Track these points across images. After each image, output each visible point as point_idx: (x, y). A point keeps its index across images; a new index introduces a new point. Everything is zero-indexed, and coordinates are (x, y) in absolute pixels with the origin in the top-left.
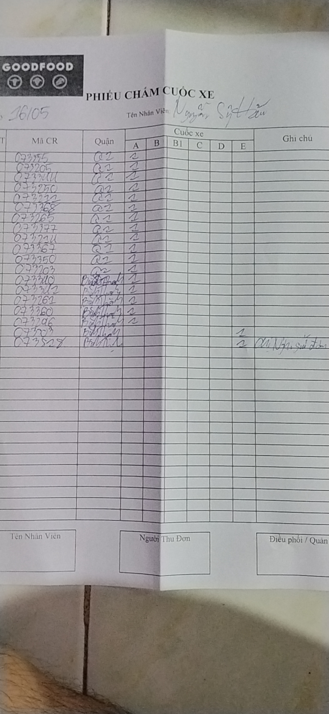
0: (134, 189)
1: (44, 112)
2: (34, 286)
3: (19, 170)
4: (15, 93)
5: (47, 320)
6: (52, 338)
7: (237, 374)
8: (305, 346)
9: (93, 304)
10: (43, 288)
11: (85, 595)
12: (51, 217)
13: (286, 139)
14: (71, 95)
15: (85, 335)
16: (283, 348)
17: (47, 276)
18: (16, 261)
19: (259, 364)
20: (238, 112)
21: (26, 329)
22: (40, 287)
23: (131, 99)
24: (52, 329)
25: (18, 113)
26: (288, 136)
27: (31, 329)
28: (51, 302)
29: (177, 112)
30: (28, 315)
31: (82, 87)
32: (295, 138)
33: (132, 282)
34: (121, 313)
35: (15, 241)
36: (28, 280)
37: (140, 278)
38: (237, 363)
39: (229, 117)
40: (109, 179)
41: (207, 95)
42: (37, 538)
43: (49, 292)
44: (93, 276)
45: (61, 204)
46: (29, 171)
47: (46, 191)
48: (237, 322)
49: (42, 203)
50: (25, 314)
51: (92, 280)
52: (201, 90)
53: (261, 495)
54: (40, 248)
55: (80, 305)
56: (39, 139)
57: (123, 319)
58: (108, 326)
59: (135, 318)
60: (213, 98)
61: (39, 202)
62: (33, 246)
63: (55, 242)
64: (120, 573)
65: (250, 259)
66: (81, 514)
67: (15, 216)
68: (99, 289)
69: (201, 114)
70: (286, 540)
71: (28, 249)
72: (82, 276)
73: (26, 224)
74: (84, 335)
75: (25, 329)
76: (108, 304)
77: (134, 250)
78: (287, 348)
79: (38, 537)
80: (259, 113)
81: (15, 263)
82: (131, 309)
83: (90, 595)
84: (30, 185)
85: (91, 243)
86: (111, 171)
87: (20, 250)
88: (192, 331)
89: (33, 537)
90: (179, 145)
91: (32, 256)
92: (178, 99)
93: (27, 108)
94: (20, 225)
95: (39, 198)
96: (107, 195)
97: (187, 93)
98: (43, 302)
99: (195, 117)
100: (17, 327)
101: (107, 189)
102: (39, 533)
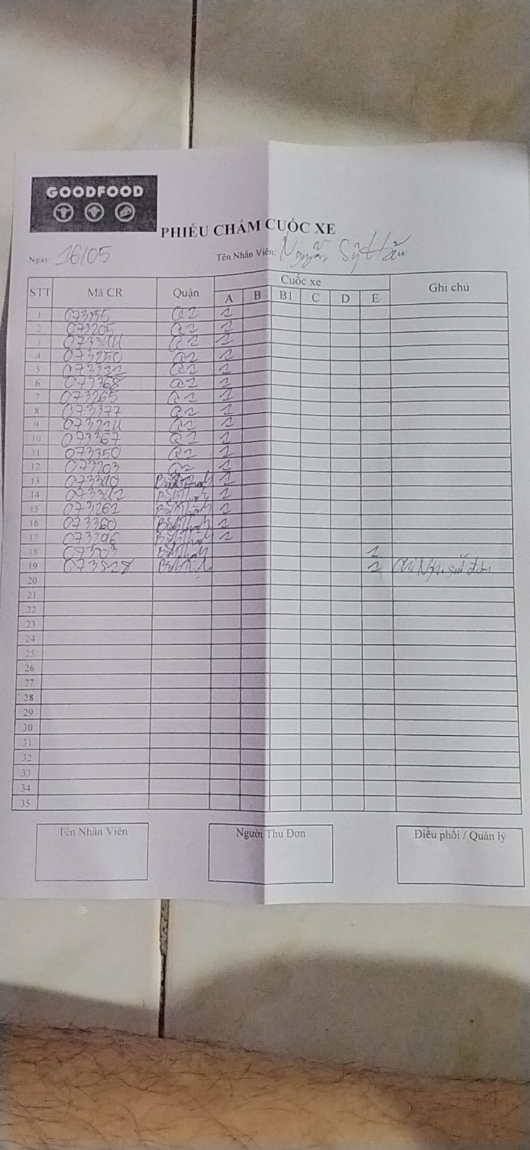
0: (228, 358)
1: (103, 254)
2: (91, 490)
3: (70, 332)
4: (63, 228)
5: (109, 537)
6: (115, 560)
7: (368, 608)
8: (462, 570)
9: (172, 514)
10: (103, 491)
11: (161, 913)
12: (113, 395)
13: (433, 290)
14: (140, 230)
15: (160, 556)
16: (432, 572)
17: (109, 476)
18: (66, 456)
19: (399, 594)
20: (368, 252)
21: (81, 547)
22: (99, 491)
23: (222, 236)
24: (116, 547)
25: (67, 256)
26: (435, 284)
27: (88, 548)
28: (113, 511)
29: (285, 253)
30: (83, 529)
31: (155, 218)
32: (446, 287)
33: (225, 484)
34: (209, 526)
35: (65, 428)
36: (83, 481)
37: (235, 477)
38: (367, 594)
39: (356, 258)
40: (192, 343)
41: (325, 230)
42: (96, 834)
43: (111, 497)
44: (171, 476)
45: (127, 378)
46: (83, 333)
47: (106, 361)
48: (368, 536)
49: (102, 377)
50: (79, 527)
51: (169, 481)
52: (317, 222)
53: (401, 773)
54: (98, 439)
55: (154, 515)
56: (98, 291)
57: (213, 534)
58: (192, 543)
59: (228, 533)
60: (334, 234)
61: (97, 376)
62: (89, 435)
63: (120, 429)
64: (211, 882)
65: (386, 451)
66: (157, 802)
67: (65, 395)
68: (179, 493)
69: (318, 255)
70: (437, 836)
71: (82, 439)
72: (156, 475)
73: (78, 404)
74: (158, 555)
75: (78, 548)
76: (192, 513)
77: (227, 440)
78: (437, 572)
81: (63, 459)
82: (222, 521)
83: (168, 913)
84: (84, 352)
85: (168, 430)
86: (195, 333)
87: (72, 441)
88: (306, 549)
89: (89, 833)
90: (288, 297)
91: (88, 448)
92: (285, 235)
93: (81, 248)
94: (72, 406)
95: (98, 370)
96: (189, 367)
97: (298, 227)
98: (103, 511)
99: (309, 260)
100: (67, 546)
101: (189, 357)
102: (98, 827)
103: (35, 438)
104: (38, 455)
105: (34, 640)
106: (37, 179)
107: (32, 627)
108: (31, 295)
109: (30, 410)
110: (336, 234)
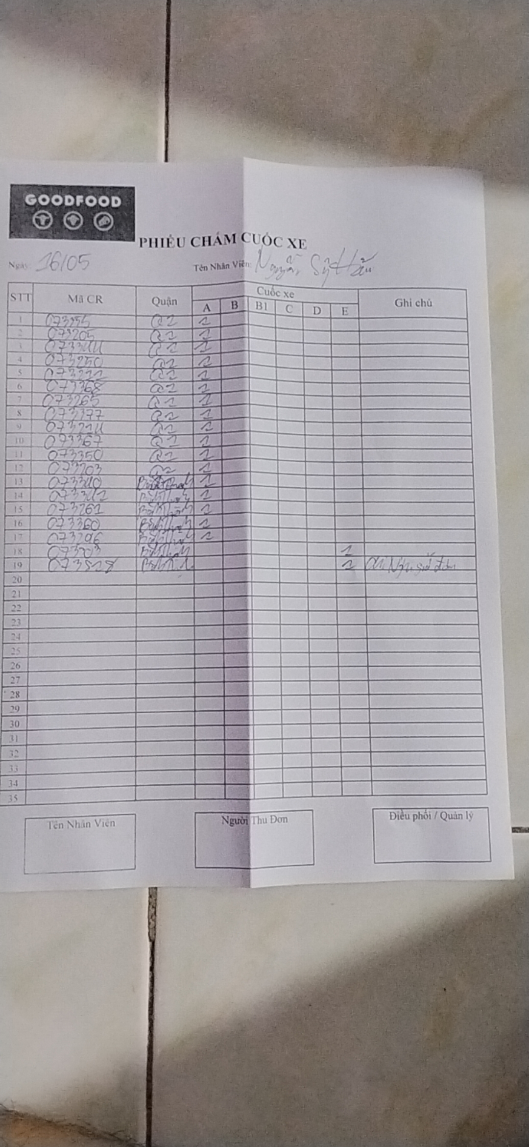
0: (207, 364)
1: (83, 261)
2: (74, 491)
3: (51, 337)
4: (42, 235)
5: (93, 537)
6: (100, 559)
7: (343, 604)
8: (429, 567)
9: (154, 514)
10: (86, 493)
11: (149, 901)
12: (95, 399)
13: (399, 304)
14: (119, 239)
15: (143, 555)
16: (402, 569)
17: (92, 478)
18: (49, 458)
19: (371, 590)
21: (66, 547)
22: (82, 492)
23: (200, 247)
24: (100, 547)
25: (47, 263)
26: (401, 299)
27: (72, 547)
28: (97, 512)
29: (260, 265)
30: (66, 530)
31: (133, 229)
32: (411, 302)
33: (206, 486)
34: (191, 526)
35: (47, 430)
36: (66, 482)
37: (215, 479)
38: (343, 591)
39: (326, 273)
40: (171, 350)
41: (297, 244)
42: (84, 826)
43: (94, 498)
44: (153, 477)
45: (108, 383)
46: (64, 338)
47: (88, 366)
48: (341, 536)
49: (83, 381)
50: (62, 528)
51: (151, 483)
52: (290, 238)
53: (377, 759)
54: (80, 441)
55: (136, 516)
56: (78, 297)
57: (194, 534)
58: (174, 543)
59: (209, 533)
60: (305, 248)
61: (78, 380)
62: (71, 437)
63: (101, 432)
64: (198, 869)
65: (356, 456)
66: (142, 793)
67: (47, 398)
68: (161, 495)
69: (290, 269)
70: (410, 817)
71: (64, 441)
72: (138, 477)
73: (61, 408)
74: (142, 554)
75: (62, 547)
76: (174, 514)
77: (206, 443)
78: (407, 570)
79: (85, 825)
81: (46, 461)
83: (156, 900)
84: (66, 356)
85: (149, 433)
86: (174, 340)
87: (55, 443)
88: (285, 548)
89: (78, 825)
90: (264, 308)
91: (70, 450)
92: (260, 248)
93: (61, 255)
94: (54, 410)
95: (80, 374)
96: (169, 372)
97: (272, 241)
98: (86, 512)
99: (283, 273)
100: (52, 546)
101: (169, 363)
102: (86, 820)
103: (18, 441)
104: (21, 456)
105: (19, 638)
106: (15, 185)
107: (18, 625)
108: (11, 300)
109: (13, 413)
110: (308, 248)
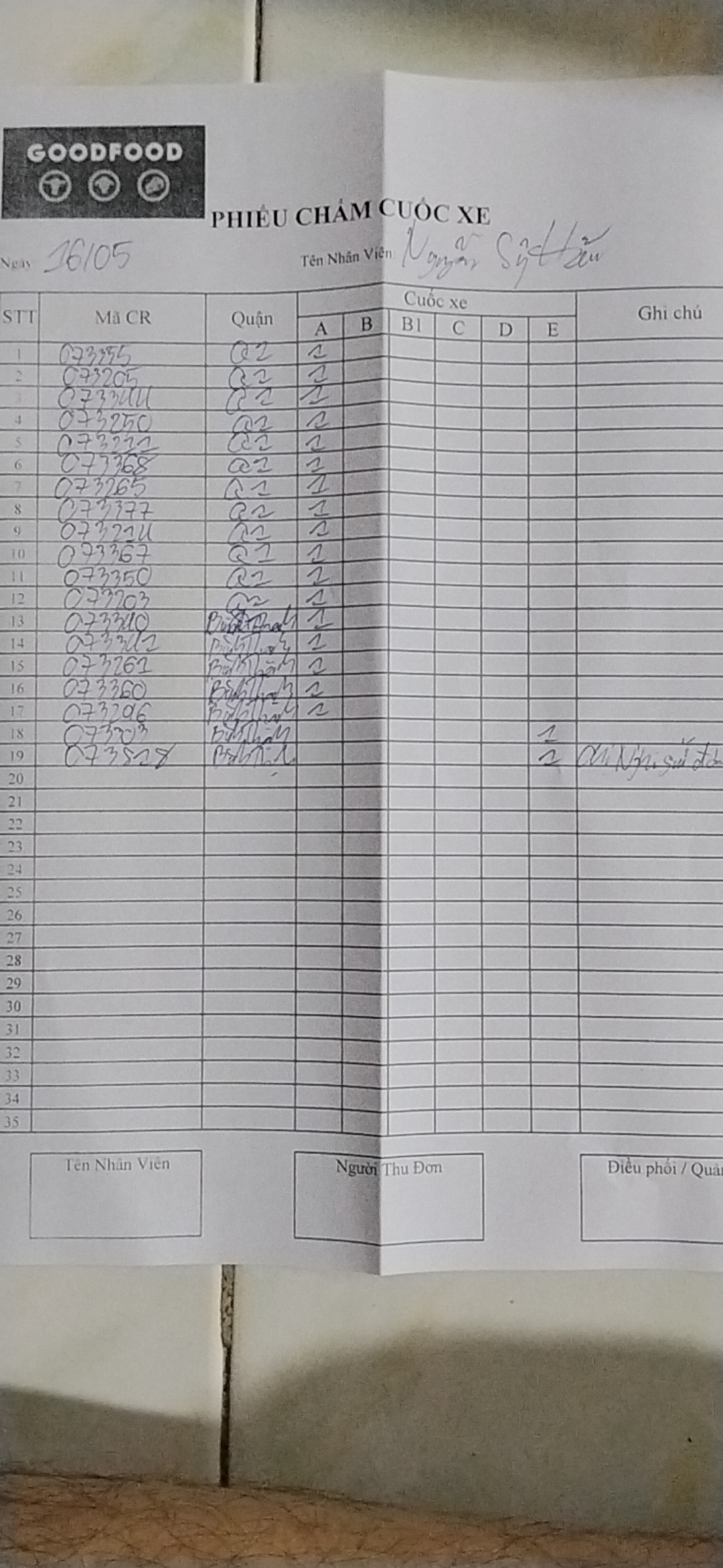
0: (318, 425)
1: (119, 254)
2: (106, 636)
3: (67, 382)
4: (55, 211)
5: (136, 711)
6: (147, 746)
7: (540, 822)
8: (684, 762)
9: (232, 674)
10: (124, 639)
11: (223, 1285)
12: (137, 485)
13: (644, 314)
14: (178, 215)
15: (214, 741)
16: (638, 766)
17: (133, 614)
18: (65, 581)
19: (587, 800)
20: (541, 255)
21: (92, 727)
22: (118, 637)
23: (308, 227)
24: (146, 727)
25: (62, 257)
26: (650, 308)
27: (103, 727)
28: (142, 670)
29: (411, 255)
30: (93, 698)
31: (202, 196)
32: (665, 312)
33: (316, 627)
34: (292, 694)
35: (62, 536)
36: (93, 622)
37: (332, 616)
38: (539, 799)
39: (522, 265)
40: (263, 401)
41: (474, 215)
42: (121, 1169)
43: (137, 648)
44: (231, 613)
45: (159, 456)
46: (90, 384)
47: (127, 429)
48: (538, 710)
49: (120, 455)
50: (87, 695)
51: (228, 622)
52: (461, 205)
53: (589, 1075)
54: (116, 553)
55: (204, 676)
56: (112, 314)
57: (297, 706)
58: (265, 721)
59: (322, 704)
60: (488, 223)
61: (114, 453)
62: (101, 548)
63: (150, 539)
64: (298, 1240)
65: (567, 575)
66: (212, 1118)
67: (61, 483)
68: (246, 639)
69: (462, 259)
70: (641, 1169)
71: (91, 554)
72: (208, 613)
73: (85, 499)
74: (212, 738)
75: (87, 727)
76: (265, 673)
77: (318, 557)
78: (646, 766)
79: (123, 1167)
80: (588, 255)
81: (63, 586)
82: (311, 687)
83: (233, 1284)
84: (91, 414)
85: (226, 541)
86: (265, 385)
87: (75, 557)
88: (443, 731)
89: (111, 1166)
90: (415, 328)
91: (100, 569)
92: (412, 226)
93: (84, 245)
94: (73, 502)
95: (115, 443)
96: (259, 438)
97: (433, 213)
98: (125, 670)
99: (449, 266)
100: (70, 724)
101: (258, 423)
102: (125, 1158)
103: (17, 553)
104: (22, 580)
105: (20, 872)
106: (11, 130)
107: (18, 852)
108: (4, 322)
109: (7, 508)
110: (490, 225)
